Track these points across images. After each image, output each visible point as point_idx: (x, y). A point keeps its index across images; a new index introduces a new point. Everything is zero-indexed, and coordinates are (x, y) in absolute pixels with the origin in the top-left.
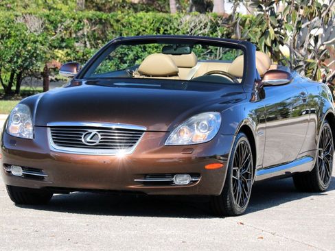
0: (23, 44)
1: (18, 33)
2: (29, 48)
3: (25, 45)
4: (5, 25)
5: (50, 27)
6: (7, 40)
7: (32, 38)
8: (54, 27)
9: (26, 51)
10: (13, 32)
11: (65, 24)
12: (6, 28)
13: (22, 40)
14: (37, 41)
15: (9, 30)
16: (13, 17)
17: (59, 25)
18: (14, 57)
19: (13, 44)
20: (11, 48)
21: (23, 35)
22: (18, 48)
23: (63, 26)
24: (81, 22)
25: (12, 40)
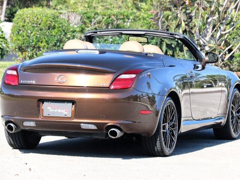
0: (64, 33)
1: (60, 25)
2: (69, 36)
3: (66, 34)
4: (51, 20)
5: (87, 21)
6: (52, 30)
7: (71, 29)
8: (90, 21)
9: (66, 38)
10: (56, 25)
11: (97, 19)
12: (51, 22)
13: (64, 31)
14: (75, 31)
15: (54, 23)
16: (57, 14)
17: (93, 20)
18: (57, 42)
19: (57, 33)
20: (55, 36)
21: (64, 27)
22: (60, 36)
23: (95, 21)
24: (110, 17)
25: (56, 30)
